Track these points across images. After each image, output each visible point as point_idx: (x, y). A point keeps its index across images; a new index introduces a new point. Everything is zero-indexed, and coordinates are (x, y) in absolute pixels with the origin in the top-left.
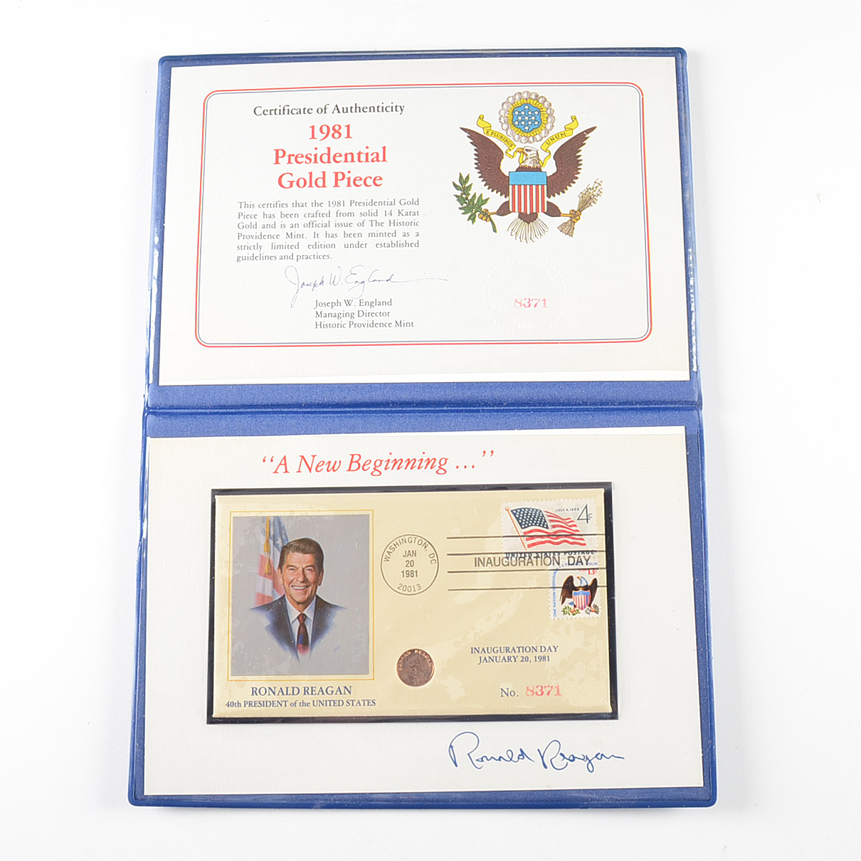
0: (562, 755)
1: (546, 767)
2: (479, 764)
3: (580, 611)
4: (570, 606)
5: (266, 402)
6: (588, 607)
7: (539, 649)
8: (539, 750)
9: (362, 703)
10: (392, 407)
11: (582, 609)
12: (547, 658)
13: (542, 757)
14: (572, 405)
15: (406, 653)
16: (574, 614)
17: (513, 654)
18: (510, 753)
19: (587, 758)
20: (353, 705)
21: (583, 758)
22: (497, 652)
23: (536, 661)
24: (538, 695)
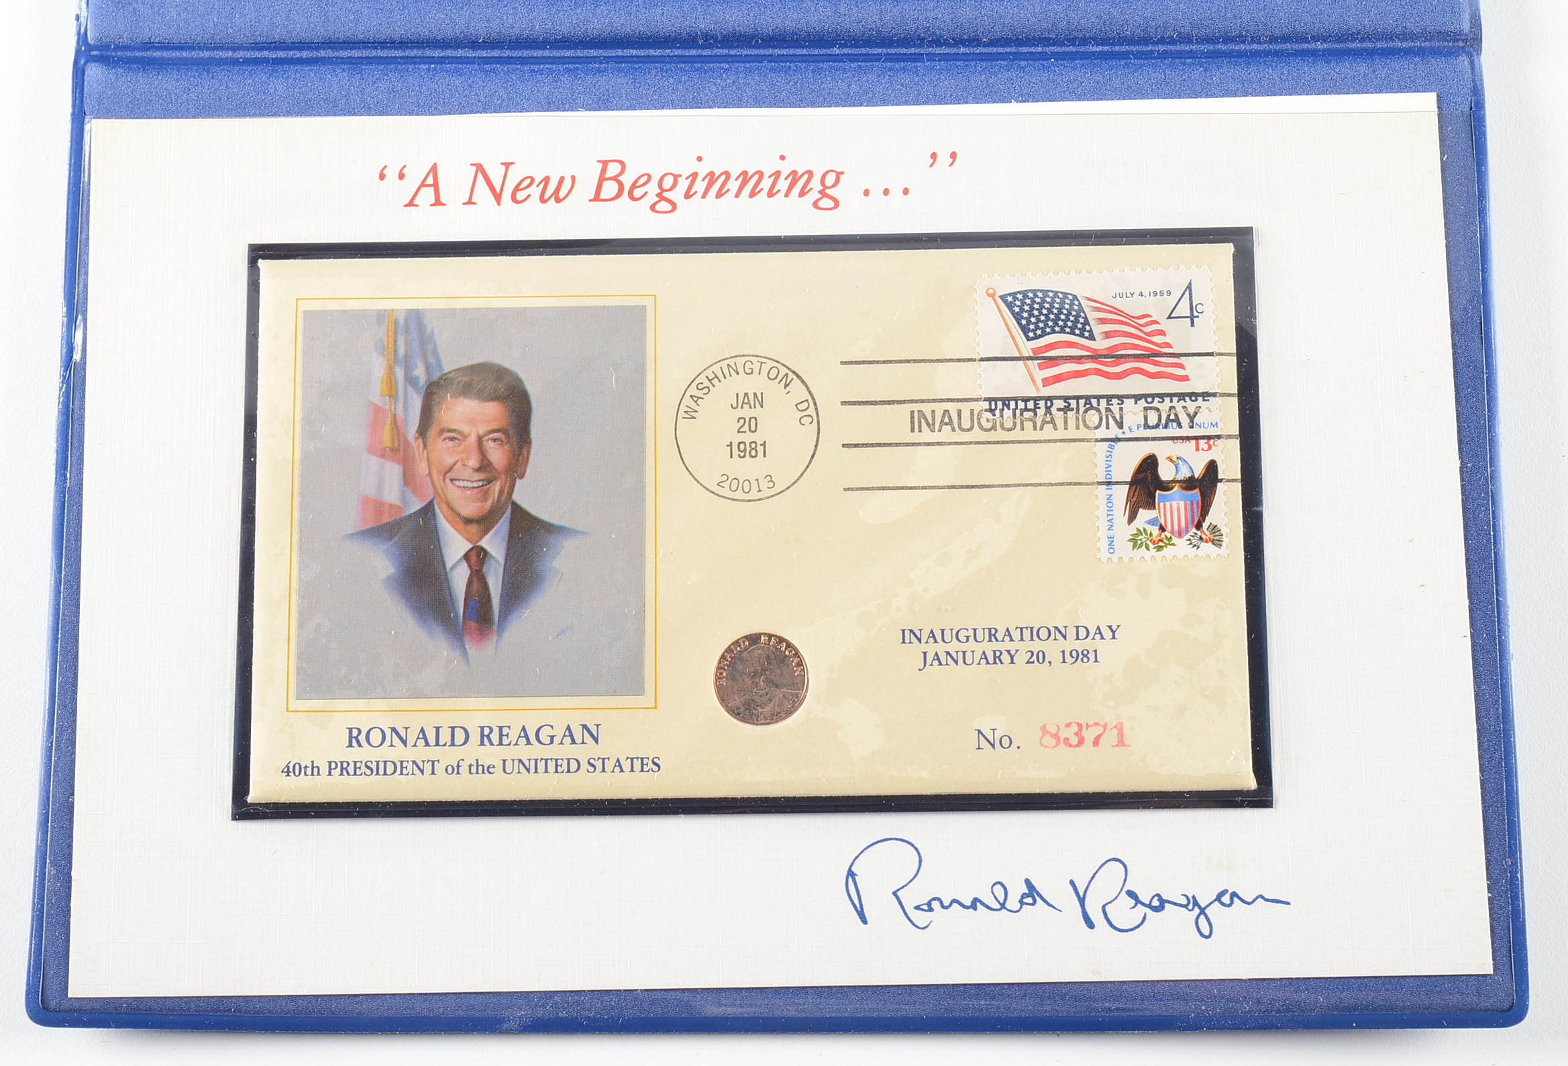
0: (1131, 894)
1: (1090, 924)
2: (920, 918)
3: (1175, 540)
4: (1149, 528)
5: (385, 33)
6: (1194, 530)
7: (1071, 633)
8: (1072, 883)
9: (626, 765)
10: (703, 47)
11: (1180, 536)
12: (1091, 655)
13: (1082, 901)
14: (1154, 43)
15: (737, 643)
16: (1160, 548)
17: (1006, 645)
18: (999, 891)
19: (1196, 903)
20: (604, 770)
21: (1185, 902)
22: (967, 641)
23: (1064, 662)
24: (1071, 746)
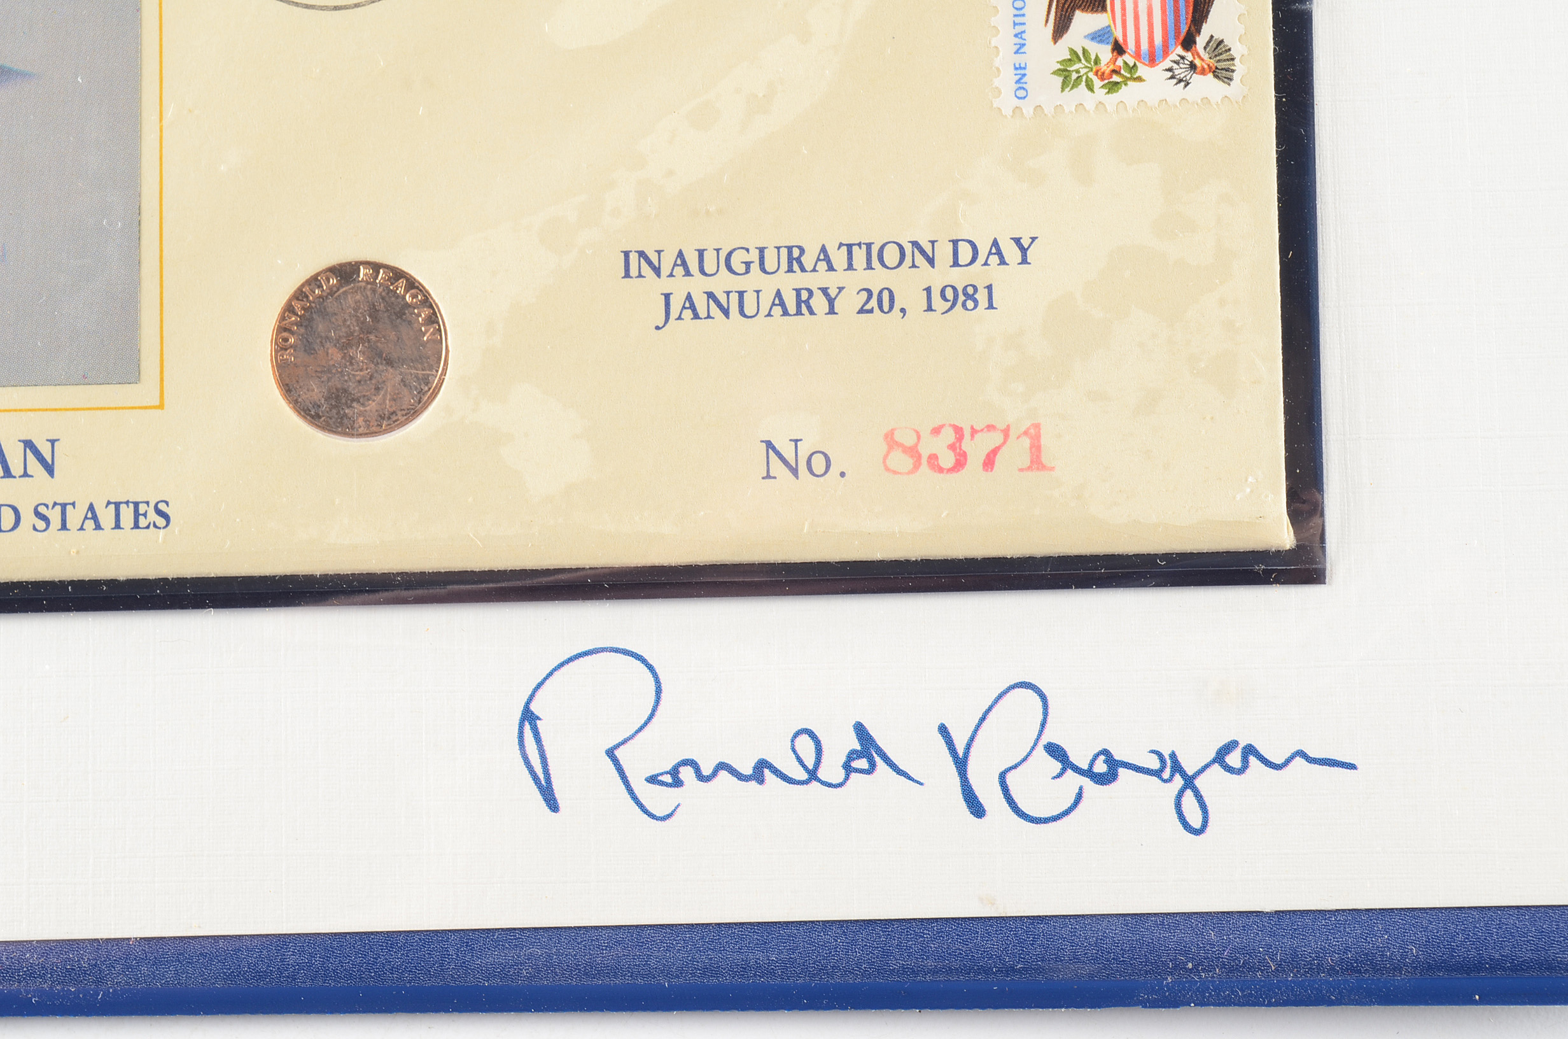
0: (1056, 751)
1: (976, 808)
2: (658, 798)
3: (1143, 70)
4: (1095, 49)
6: (1180, 50)
7: (944, 253)
8: (943, 730)
9: (106, 517)
11: (1152, 61)
12: (982, 296)
13: (961, 764)
15: (314, 281)
16: (1113, 87)
17: (821, 278)
18: (806, 746)
19: (1177, 768)
20: (64, 527)
21: (1155, 764)
22: (747, 271)
23: (930, 308)
24: (941, 470)
